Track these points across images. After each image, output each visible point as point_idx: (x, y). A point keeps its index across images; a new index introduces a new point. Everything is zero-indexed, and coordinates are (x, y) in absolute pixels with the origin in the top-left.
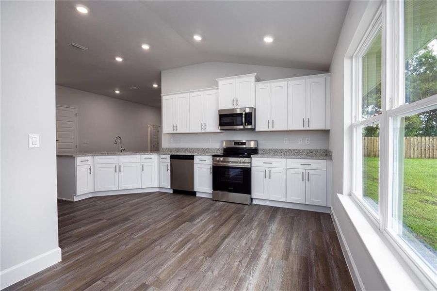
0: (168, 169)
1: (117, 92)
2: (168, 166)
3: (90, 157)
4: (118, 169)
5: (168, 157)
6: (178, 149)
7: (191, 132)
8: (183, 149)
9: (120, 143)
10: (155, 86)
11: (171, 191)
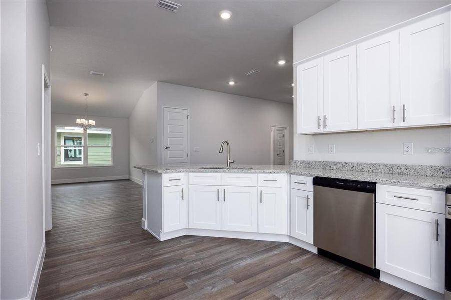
0: (308, 206)
1: (232, 83)
2: (308, 199)
3: (184, 174)
4: (221, 196)
5: (310, 181)
6: (326, 165)
7: (360, 128)
8: (336, 164)
9: (228, 152)
10: (282, 63)
11: (315, 251)
